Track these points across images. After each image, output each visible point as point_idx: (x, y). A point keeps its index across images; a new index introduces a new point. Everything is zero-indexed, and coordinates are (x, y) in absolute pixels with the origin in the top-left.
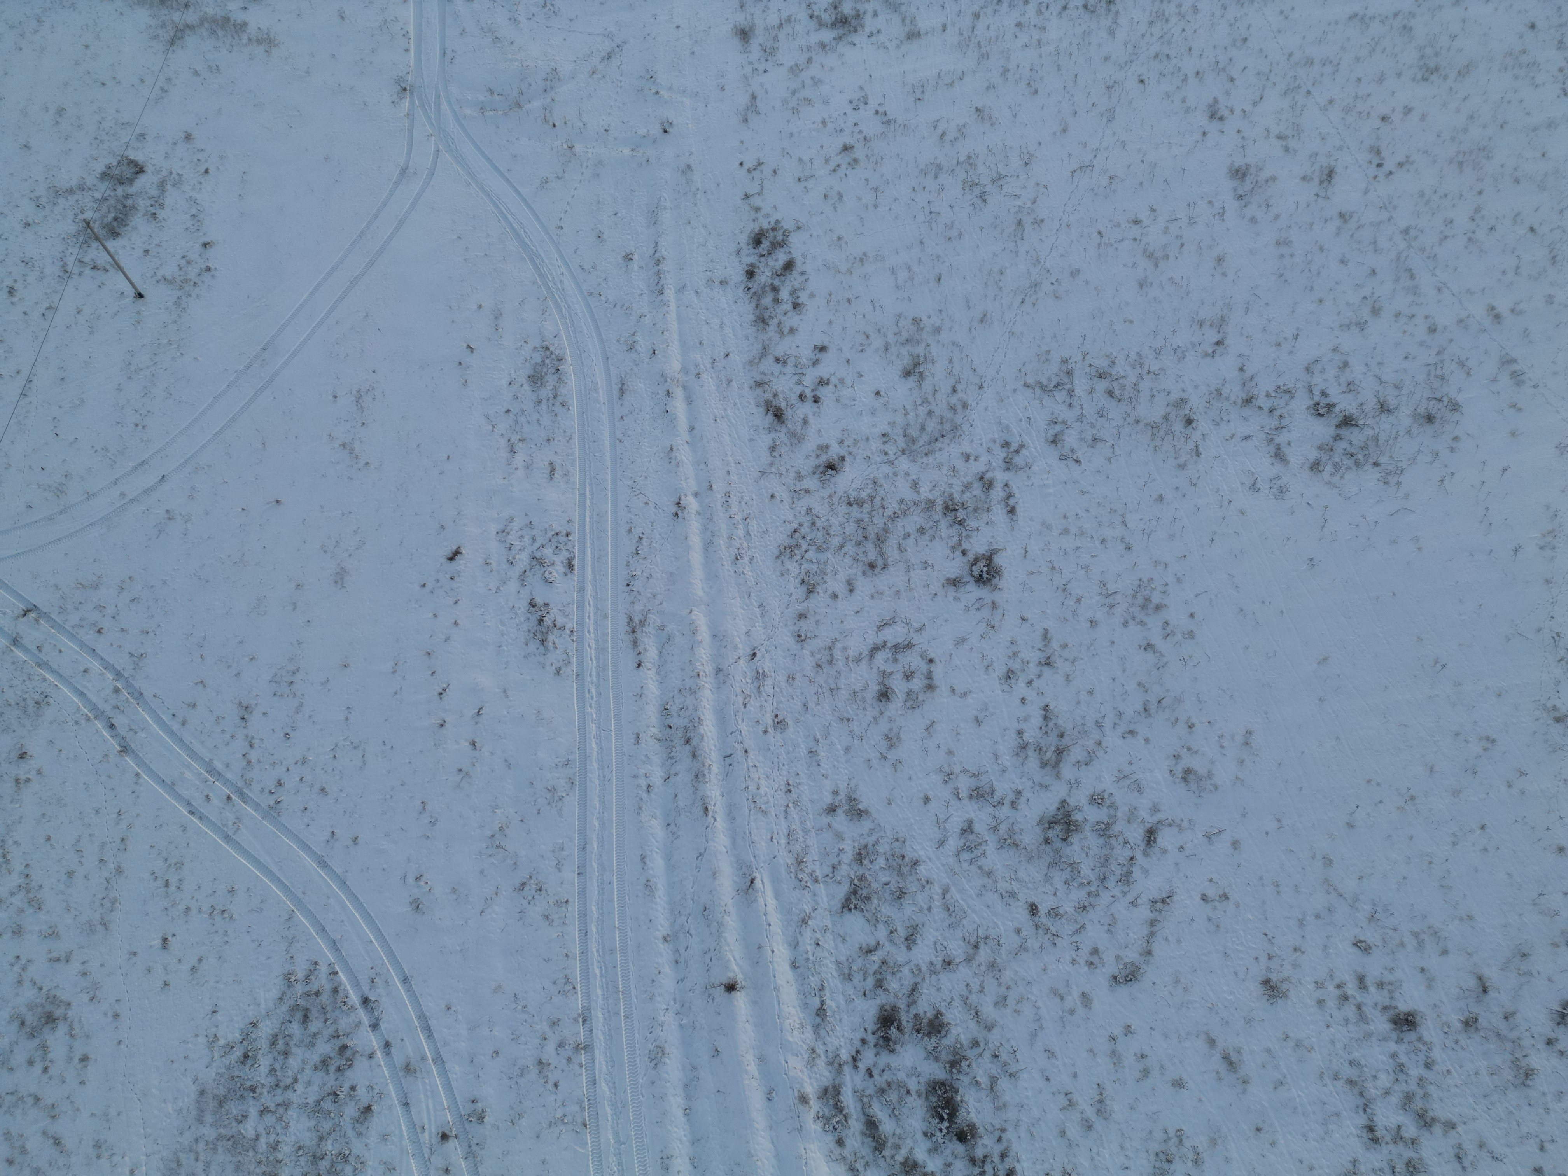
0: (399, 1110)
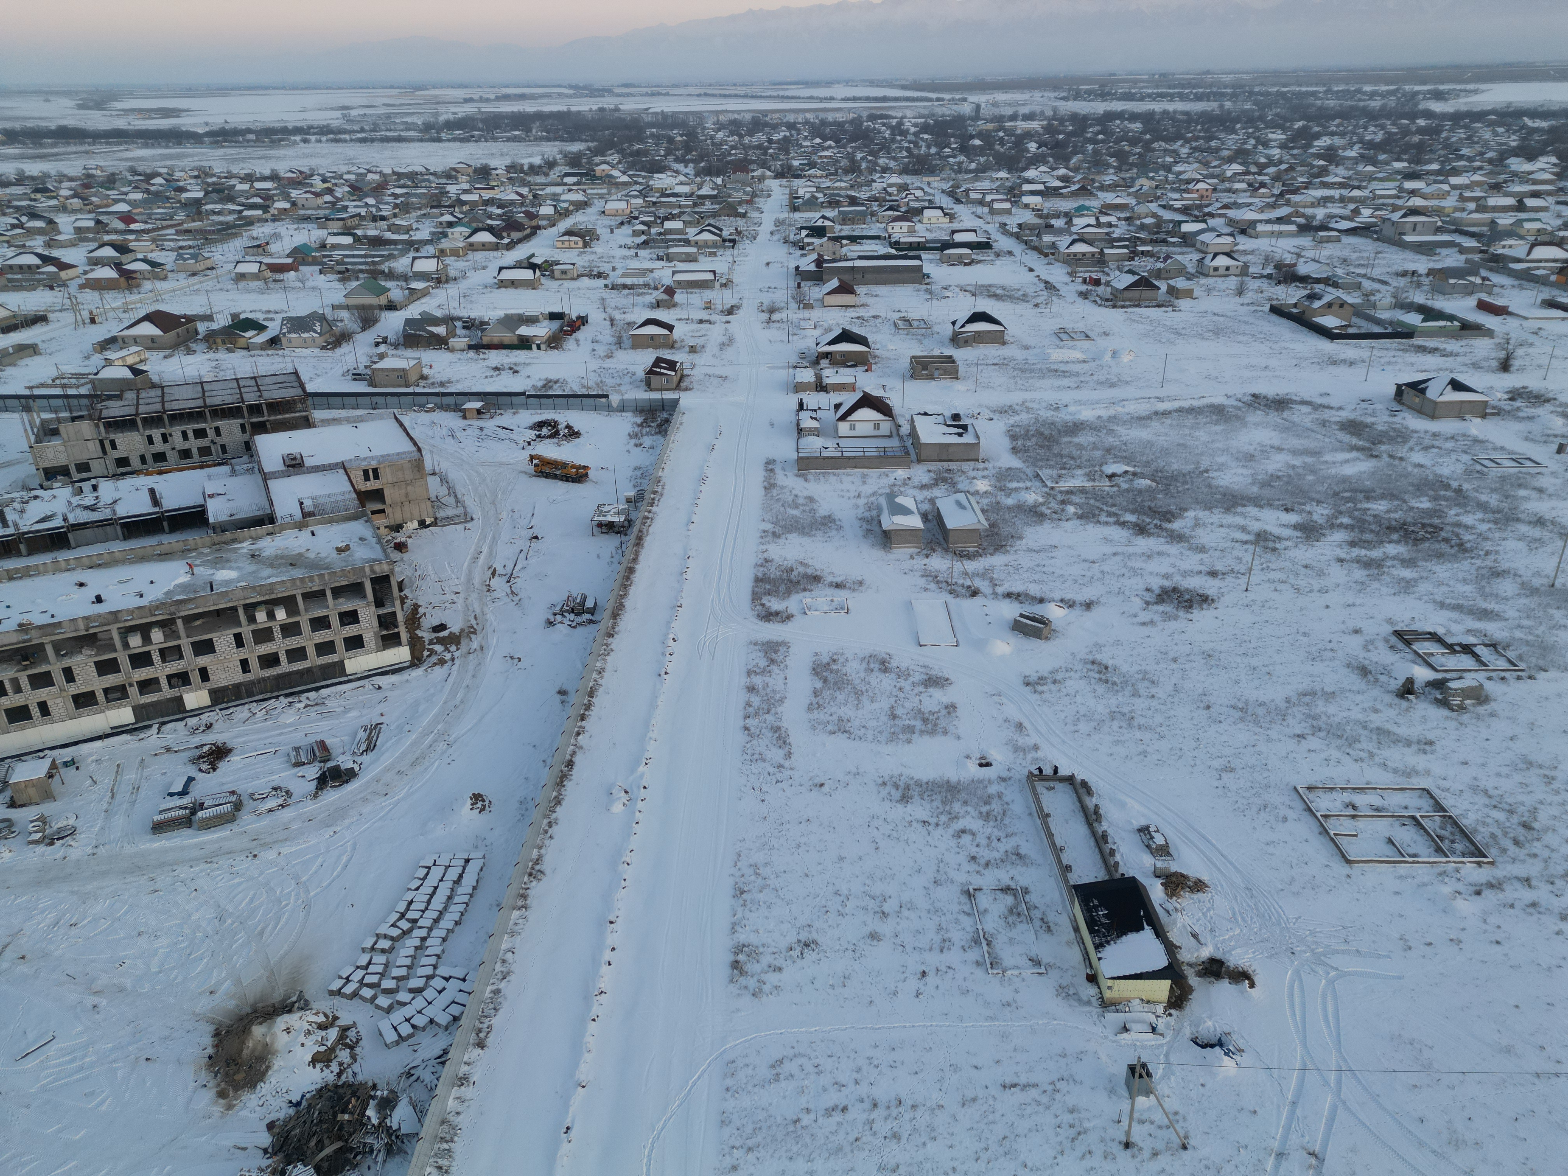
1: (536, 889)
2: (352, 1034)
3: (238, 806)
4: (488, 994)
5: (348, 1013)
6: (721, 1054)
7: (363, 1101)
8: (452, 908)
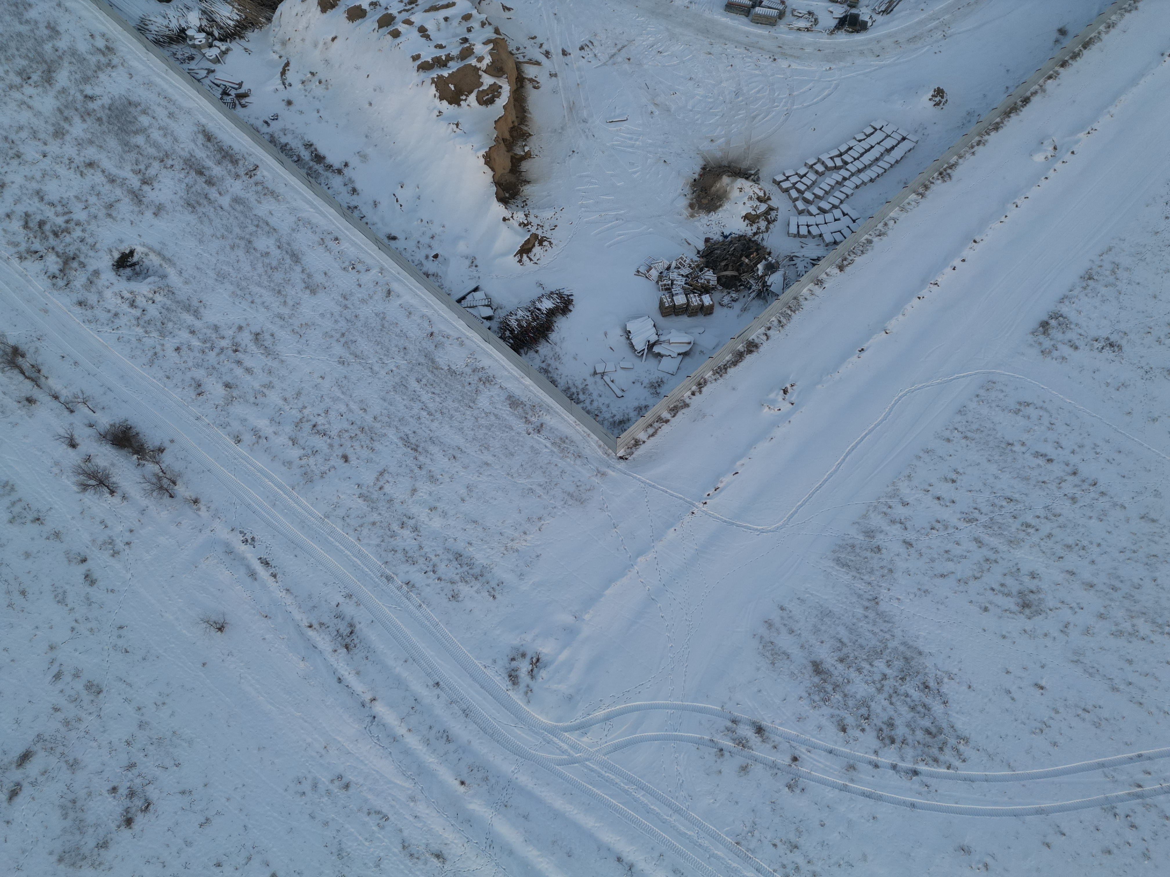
0: (831, 746)
1: (938, 187)
2: (773, 214)
3: (781, 15)
4: (863, 240)
5: (778, 200)
6: (990, 372)
7: (759, 257)
8: (874, 168)
